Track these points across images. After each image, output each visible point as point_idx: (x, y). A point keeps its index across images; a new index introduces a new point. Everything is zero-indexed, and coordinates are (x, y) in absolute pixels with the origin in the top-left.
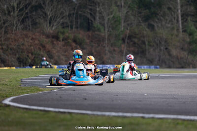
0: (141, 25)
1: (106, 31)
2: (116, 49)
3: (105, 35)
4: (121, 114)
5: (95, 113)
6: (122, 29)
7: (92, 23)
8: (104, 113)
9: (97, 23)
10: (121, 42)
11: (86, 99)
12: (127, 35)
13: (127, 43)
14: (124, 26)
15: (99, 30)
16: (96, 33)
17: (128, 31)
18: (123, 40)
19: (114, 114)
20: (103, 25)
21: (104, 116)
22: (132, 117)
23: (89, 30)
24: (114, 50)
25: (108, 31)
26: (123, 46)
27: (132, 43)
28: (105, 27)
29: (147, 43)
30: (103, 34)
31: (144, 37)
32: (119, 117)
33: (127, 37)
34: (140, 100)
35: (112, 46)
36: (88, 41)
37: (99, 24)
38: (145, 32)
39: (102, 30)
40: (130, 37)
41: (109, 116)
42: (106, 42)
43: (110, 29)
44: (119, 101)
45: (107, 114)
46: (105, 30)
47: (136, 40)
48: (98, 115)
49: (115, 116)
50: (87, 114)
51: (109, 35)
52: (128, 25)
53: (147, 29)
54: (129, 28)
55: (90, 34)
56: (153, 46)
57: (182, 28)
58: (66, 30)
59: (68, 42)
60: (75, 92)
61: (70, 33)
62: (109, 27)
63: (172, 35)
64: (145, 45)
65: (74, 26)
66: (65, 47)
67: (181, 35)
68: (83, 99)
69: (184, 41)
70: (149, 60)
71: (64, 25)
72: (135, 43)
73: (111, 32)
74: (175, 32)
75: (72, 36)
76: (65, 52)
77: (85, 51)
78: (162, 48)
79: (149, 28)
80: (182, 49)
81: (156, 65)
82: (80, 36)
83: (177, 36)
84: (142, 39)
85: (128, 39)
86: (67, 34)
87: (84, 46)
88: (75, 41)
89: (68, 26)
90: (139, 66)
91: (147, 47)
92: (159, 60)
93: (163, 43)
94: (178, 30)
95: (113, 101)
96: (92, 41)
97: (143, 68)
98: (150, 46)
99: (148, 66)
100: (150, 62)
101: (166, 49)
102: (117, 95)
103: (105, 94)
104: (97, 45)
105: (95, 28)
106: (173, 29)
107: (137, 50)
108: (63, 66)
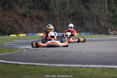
0: (80, 6)
1: (58, 11)
2: (64, 22)
3: (57, 14)
4: (67, 65)
6: (68, 9)
7: (48, 6)
9: (51, 6)
10: (67, 17)
11: (44, 56)
12: (72, 13)
13: (72, 18)
14: (69, 7)
15: (53, 10)
16: (51, 12)
17: (72, 11)
18: (69, 16)
19: (62, 65)
21: (56, 67)
22: (75, 67)
23: (46, 10)
24: (63, 23)
25: (59, 11)
26: (69, 20)
27: (74, 18)
28: (57, 8)
29: (84, 18)
30: (56, 13)
31: (82, 14)
32: (66, 67)
34: (80, 55)
35: (61, 20)
36: (46, 17)
37: (53, 6)
38: (83, 11)
39: (55, 10)
40: (73, 14)
42: (58, 18)
44: (66, 57)
45: (58, 65)
46: (57, 10)
47: (77, 16)
48: (52, 66)
50: (45, 66)
51: (60, 13)
52: (72, 6)
53: (84, 9)
54: (72, 8)
55: (47, 13)
56: (89, 20)
57: (108, 8)
58: (31, 11)
59: (33, 18)
60: (37, 51)
61: (34, 13)
62: (60, 8)
63: (101, 13)
64: (84, 20)
65: (36, 8)
66: (31, 22)
67: (107, 12)
68: (43, 56)
69: (109, 16)
70: (86, 29)
71: (30, 8)
72: (77, 18)
73: (61, 11)
74: (103, 10)
75: (35, 14)
76: (31, 25)
77: (44, 24)
78: (95, 21)
79: (86, 8)
80: (108, 21)
81: (91, 32)
82: (41, 14)
83: (104, 13)
84: (81, 15)
85: (72, 16)
86: (32, 13)
87: (44, 21)
88: (37, 18)
89: (33, 8)
90: (80, 33)
91: (85, 20)
92: (93, 29)
93: (95, 18)
94: (105, 9)
95: (62, 57)
96: (48, 18)
97: (82, 34)
98: (87, 20)
99: (85, 33)
100: (87, 31)
101: (97, 21)
102: (65, 53)
103: (57, 52)
104: (52, 20)
105: (50, 9)
106: (101, 8)
107: (78, 22)
108: (30, 34)
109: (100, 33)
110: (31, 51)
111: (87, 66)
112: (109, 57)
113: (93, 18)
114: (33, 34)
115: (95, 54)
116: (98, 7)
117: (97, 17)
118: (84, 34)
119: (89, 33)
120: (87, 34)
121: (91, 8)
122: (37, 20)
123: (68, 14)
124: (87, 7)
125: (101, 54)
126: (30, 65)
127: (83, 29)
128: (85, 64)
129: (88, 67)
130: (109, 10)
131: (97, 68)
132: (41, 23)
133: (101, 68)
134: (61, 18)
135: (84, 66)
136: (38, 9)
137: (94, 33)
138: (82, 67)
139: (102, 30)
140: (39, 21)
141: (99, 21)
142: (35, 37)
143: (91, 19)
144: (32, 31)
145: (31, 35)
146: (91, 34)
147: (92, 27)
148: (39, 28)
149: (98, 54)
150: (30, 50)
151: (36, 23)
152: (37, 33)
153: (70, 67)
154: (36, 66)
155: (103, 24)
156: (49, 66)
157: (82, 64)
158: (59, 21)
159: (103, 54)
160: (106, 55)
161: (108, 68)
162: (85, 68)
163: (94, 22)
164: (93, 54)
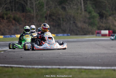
0: (57, 8)
1: (35, 12)
3: (34, 15)
4: (44, 67)
5: (28, 66)
6: (45, 10)
7: (25, 8)
8: (33, 67)
9: (28, 7)
10: (44, 19)
11: (22, 57)
12: (49, 14)
13: (49, 19)
14: (46, 9)
15: (30, 11)
16: (28, 13)
17: (49, 12)
18: (46, 18)
19: (40, 67)
20: (33, 8)
21: (34, 68)
22: (52, 68)
23: (23, 12)
25: (36, 12)
26: (46, 21)
27: (51, 19)
29: (61, 19)
30: (33, 14)
32: (43, 68)
33: (48, 16)
34: (57, 57)
35: (38, 22)
36: (23, 19)
37: (30, 8)
38: (60, 12)
39: (32, 11)
40: (50, 16)
41: (37, 68)
42: (35, 19)
43: (37, 11)
44: (44, 58)
45: (36, 67)
46: (33, 11)
47: (54, 18)
48: (30, 68)
49: (40, 68)
50: (23, 67)
51: (37, 15)
52: (49, 7)
53: (61, 10)
54: (49, 10)
55: (24, 15)
56: (66, 21)
57: (84, 9)
58: (8, 12)
59: (10, 20)
60: (15, 53)
61: (11, 14)
62: (36, 9)
63: (78, 13)
64: (60, 21)
65: (13, 10)
66: (8, 23)
67: (83, 13)
68: (20, 57)
69: (85, 17)
70: (63, 30)
71: (7, 9)
72: (53, 20)
73: (37, 12)
74: (79, 11)
75: (12, 16)
76: (8, 27)
77: (21, 26)
78: (72, 22)
79: (62, 9)
80: (85, 22)
81: (68, 33)
82: (18, 16)
83: (81, 14)
84: (58, 16)
85: (49, 17)
86: (9, 15)
87: (21, 22)
88: (14, 19)
89: (10, 10)
90: (57, 35)
91: (62, 22)
92: (70, 30)
93: (72, 19)
94: (81, 10)
95: (39, 58)
96: (25, 19)
97: (59, 36)
98: (64, 21)
99: (63, 35)
100: (64, 32)
101: (74, 22)
102: (42, 54)
103: (34, 54)
104: (29, 22)
105: (27, 10)
106: (78, 9)
107: (55, 24)
108: (7, 36)
109: (77, 35)
110: (9, 53)
111: (64, 67)
112: (86, 58)
113: (70, 19)
114: (10, 36)
115: (72, 55)
116: (74, 8)
117: (74, 18)
118: (61, 35)
119: (66, 35)
120: (64, 35)
121: (67, 9)
122: (14, 22)
123: (45, 15)
124: (64, 9)
125: (78, 55)
126: (8, 67)
127: (60, 30)
128: (63, 65)
129: (65, 69)
130: (86, 11)
131: (75, 69)
132: (18, 25)
133: (79, 69)
134: (38, 19)
135: (61, 67)
136: (15, 10)
137: (71, 34)
138: (59, 68)
139: (79, 31)
140: (17, 23)
141: (76, 22)
142: (13, 39)
143: (68, 20)
144: (9, 33)
145: (9, 37)
146: (68, 35)
147: (69, 29)
148: (17, 29)
149: (75, 55)
150: (7, 52)
151: (13, 25)
152: (14, 34)
153: (47, 69)
154: (13, 68)
155: (79, 25)
156: (27, 68)
157: (59, 66)
158: (36, 22)
159: (80, 55)
160: (84, 56)
161: (86, 69)
162: (63, 69)
163: (70, 23)
164: (70, 55)
